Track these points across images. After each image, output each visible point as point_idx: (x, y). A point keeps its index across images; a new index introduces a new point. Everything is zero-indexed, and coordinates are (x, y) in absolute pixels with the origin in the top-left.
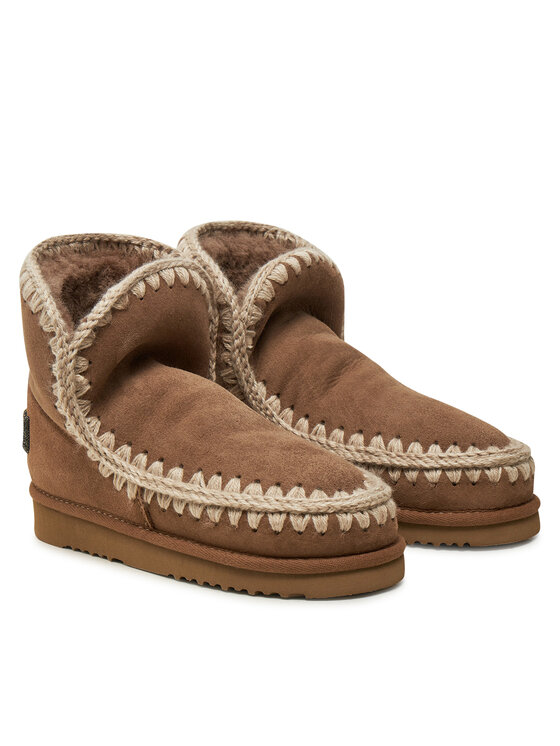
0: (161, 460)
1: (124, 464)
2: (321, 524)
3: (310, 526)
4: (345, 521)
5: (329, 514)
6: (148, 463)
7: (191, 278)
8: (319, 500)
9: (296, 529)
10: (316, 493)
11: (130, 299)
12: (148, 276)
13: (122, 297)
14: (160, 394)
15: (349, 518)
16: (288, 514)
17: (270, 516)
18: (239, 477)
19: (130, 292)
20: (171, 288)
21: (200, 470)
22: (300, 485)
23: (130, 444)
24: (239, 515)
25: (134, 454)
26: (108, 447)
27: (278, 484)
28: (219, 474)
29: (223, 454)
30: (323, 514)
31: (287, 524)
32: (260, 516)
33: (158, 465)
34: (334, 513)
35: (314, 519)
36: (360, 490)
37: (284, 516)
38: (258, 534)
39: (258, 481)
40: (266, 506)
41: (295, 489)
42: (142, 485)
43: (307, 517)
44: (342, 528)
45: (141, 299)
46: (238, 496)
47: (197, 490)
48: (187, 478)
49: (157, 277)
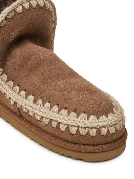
0: (25, 90)
1: (9, 90)
2: (93, 132)
3: (88, 133)
4: (104, 131)
5: (97, 128)
6: (19, 91)
7: (44, 4)
8: (93, 121)
9: (82, 134)
10: (92, 117)
11: (14, 14)
12: (24, 3)
13: (10, 12)
14: (27, 59)
15: (106, 130)
16: (79, 127)
17: (70, 127)
18: (58, 105)
19: (14, 10)
20: (35, 8)
21: (41, 98)
22: (85, 112)
23: (13, 80)
24: (56, 123)
25: (14, 85)
26: (4, 81)
27: (75, 111)
28: (49, 102)
29: (51, 92)
30: (94, 128)
31: (78, 131)
32: (66, 126)
33: (23, 93)
34: (99, 128)
35: (90, 130)
36: (111, 114)
37: (76, 128)
38: (64, 133)
39: (66, 108)
40: (69, 123)
41: (82, 114)
42: (16, 101)
43: (87, 129)
44: (102, 134)
45: (20, 14)
46: (56, 115)
47: (39, 109)
48: (35, 102)
49: (28, 3)
